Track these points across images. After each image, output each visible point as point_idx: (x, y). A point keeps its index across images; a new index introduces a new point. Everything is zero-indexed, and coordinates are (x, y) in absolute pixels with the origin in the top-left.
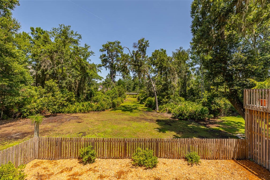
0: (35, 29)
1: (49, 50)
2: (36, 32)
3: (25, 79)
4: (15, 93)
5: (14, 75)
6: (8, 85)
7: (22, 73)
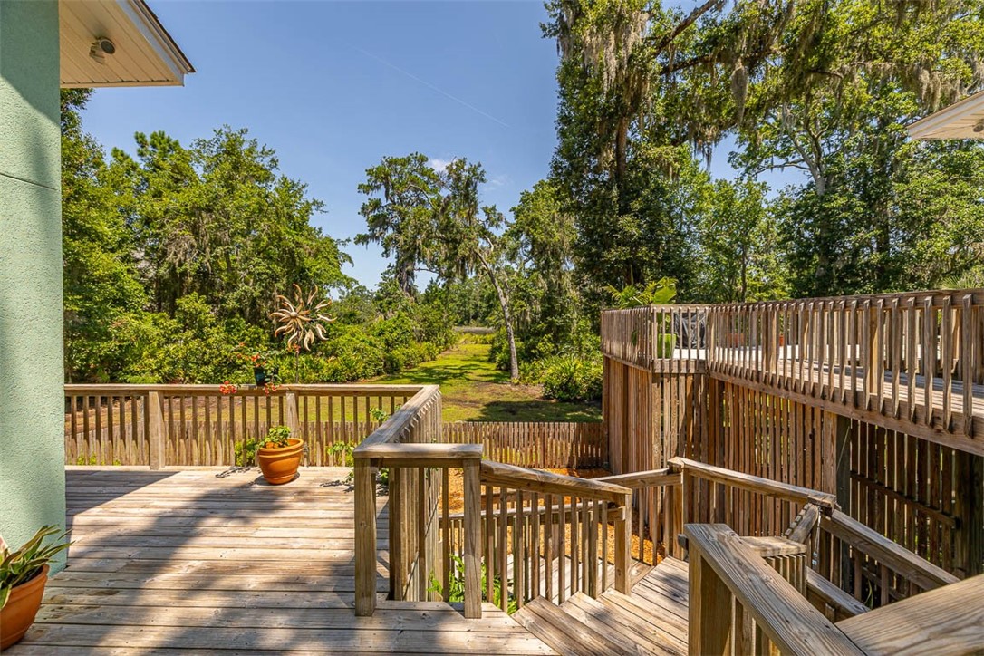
0: (149, 140)
1: (186, 205)
2: (150, 148)
3: (123, 294)
4: (99, 330)
5: (94, 282)
6: (80, 312)
7: (115, 278)
